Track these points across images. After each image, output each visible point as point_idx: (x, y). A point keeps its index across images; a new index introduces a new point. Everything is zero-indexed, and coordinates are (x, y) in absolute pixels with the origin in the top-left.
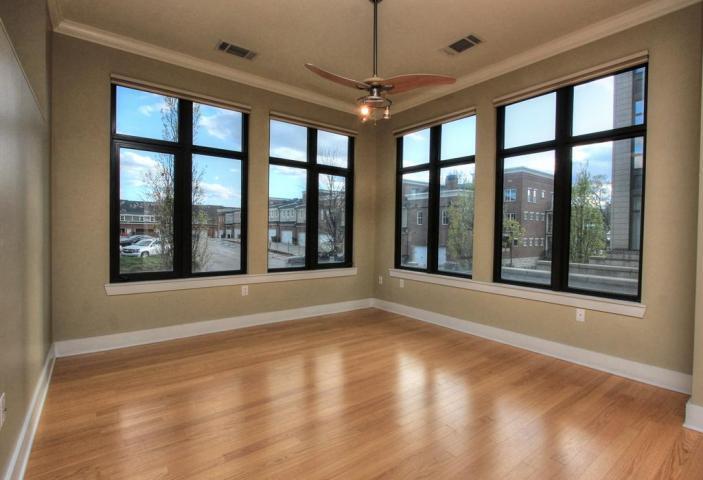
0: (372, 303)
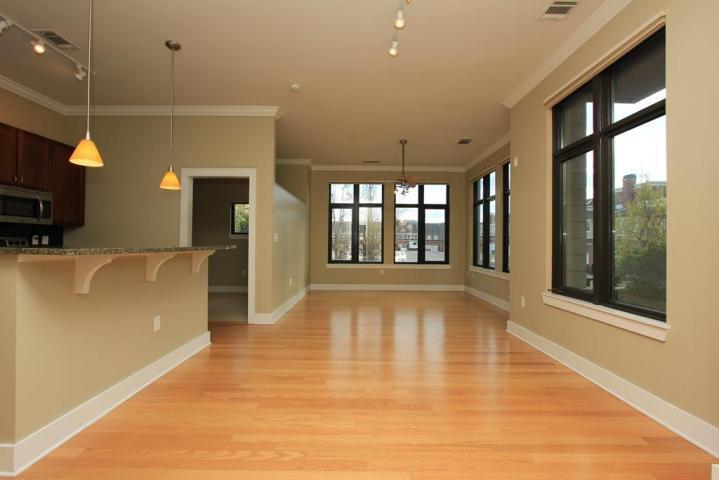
0: (462, 288)
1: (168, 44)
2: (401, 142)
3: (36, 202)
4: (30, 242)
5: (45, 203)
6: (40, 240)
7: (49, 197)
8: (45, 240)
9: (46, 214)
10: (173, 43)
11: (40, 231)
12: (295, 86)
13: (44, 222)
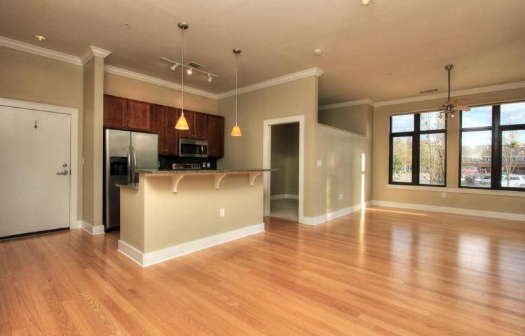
1: (234, 52)
2: (446, 68)
3: (200, 146)
4: (202, 166)
5: (204, 146)
6: (206, 165)
7: (206, 143)
8: (209, 165)
9: (205, 152)
10: (237, 50)
11: (206, 160)
12: (318, 51)
13: (204, 156)
